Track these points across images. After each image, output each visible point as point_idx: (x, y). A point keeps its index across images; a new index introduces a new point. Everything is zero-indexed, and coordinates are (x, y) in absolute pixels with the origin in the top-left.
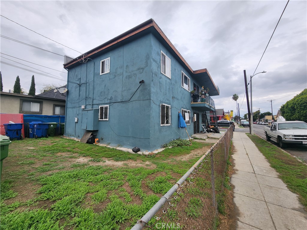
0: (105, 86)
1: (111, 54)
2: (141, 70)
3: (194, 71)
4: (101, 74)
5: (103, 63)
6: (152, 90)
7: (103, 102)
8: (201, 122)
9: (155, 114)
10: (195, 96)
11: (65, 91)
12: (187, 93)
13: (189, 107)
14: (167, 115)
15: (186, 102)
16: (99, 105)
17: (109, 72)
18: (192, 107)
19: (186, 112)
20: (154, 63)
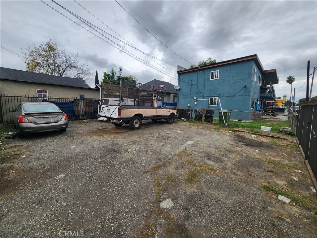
0: (215, 87)
1: (220, 68)
2: (244, 80)
3: (265, 71)
4: (211, 79)
5: (212, 73)
6: (251, 91)
7: (213, 95)
8: (262, 107)
9: (251, 103)
10: (263, 90)
11: (179, 88)
12: (259, 88)
13: (259, 97)
14: (253, 103)
15: (258, 94)
16: (209, 97)
17: (218, 78)
18: (260, 97)
19: (258, 100)
20: (252, 76)
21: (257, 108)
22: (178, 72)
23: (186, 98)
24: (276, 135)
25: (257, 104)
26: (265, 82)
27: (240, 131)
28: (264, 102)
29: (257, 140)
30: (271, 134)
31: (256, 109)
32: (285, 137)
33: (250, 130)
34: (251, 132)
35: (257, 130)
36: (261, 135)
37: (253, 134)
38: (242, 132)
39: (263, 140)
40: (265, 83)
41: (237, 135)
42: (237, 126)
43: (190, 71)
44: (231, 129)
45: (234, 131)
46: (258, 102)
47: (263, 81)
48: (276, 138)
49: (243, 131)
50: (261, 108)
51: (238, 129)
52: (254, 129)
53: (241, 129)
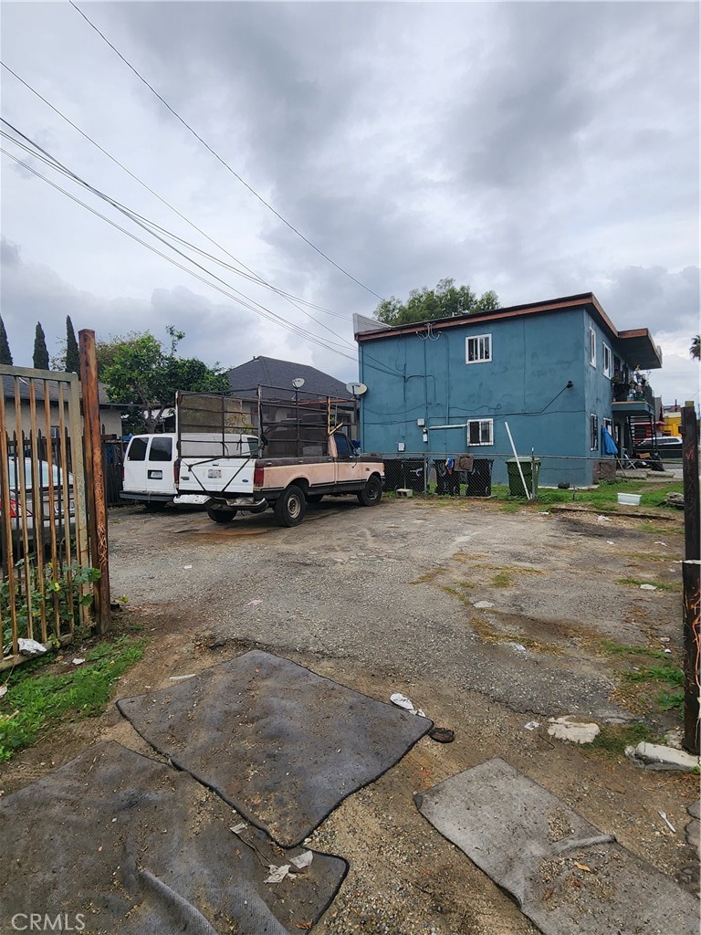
0: (481, 384)
2: (566, 366)
3: (619, 333)
4: (468, 362)
6: (586, 396)
7: (478, 413)
8: (623, 444)
9: (588, 432)
10: (619, 388)
11: (362, 389)
12: (608, 384)
13: (610, 414)
14: (595, 433)
15: (607, 402)
16: (467, 418)
17: (490, 360)
18: (613, 412)
19: (608, 423)
20: (586, 354)
21: (606, 449)
22: (358, 336)
23: (392, 423)
24: (653, 511)
25: (607, 435)
26: (622, 364)
27: (569, 510)
28: (628, 426)
29: (609, 525)
30: (642, 511)
31: (605, 451)
32: (670, 514)
33: (592, 505)
34: (595, 509)
35: (608, 504)
36: (618, 515)
37: (600, 514)
38: (575, 511)
39: (625, 524)
40: (624, 366)
41: (564, 520)
42: (559, 499)
43: (399, 333)
44: (547, 507)
45: (554, 511)
46: (609, 427)
47: (617, 361)
48: (651, 518)
49: (576, 508)
50: (618, 445)
51: (563, 507)
52: (601, 502)
53: (573, 505)
